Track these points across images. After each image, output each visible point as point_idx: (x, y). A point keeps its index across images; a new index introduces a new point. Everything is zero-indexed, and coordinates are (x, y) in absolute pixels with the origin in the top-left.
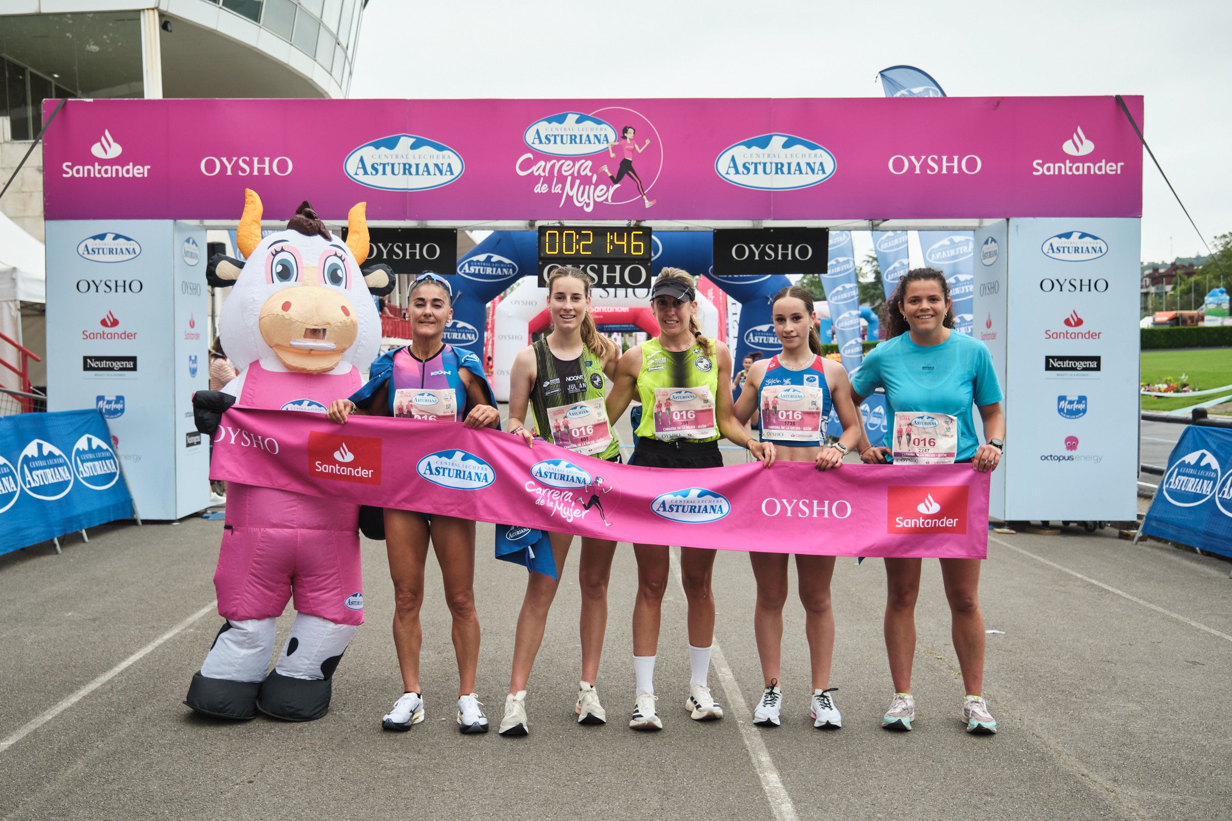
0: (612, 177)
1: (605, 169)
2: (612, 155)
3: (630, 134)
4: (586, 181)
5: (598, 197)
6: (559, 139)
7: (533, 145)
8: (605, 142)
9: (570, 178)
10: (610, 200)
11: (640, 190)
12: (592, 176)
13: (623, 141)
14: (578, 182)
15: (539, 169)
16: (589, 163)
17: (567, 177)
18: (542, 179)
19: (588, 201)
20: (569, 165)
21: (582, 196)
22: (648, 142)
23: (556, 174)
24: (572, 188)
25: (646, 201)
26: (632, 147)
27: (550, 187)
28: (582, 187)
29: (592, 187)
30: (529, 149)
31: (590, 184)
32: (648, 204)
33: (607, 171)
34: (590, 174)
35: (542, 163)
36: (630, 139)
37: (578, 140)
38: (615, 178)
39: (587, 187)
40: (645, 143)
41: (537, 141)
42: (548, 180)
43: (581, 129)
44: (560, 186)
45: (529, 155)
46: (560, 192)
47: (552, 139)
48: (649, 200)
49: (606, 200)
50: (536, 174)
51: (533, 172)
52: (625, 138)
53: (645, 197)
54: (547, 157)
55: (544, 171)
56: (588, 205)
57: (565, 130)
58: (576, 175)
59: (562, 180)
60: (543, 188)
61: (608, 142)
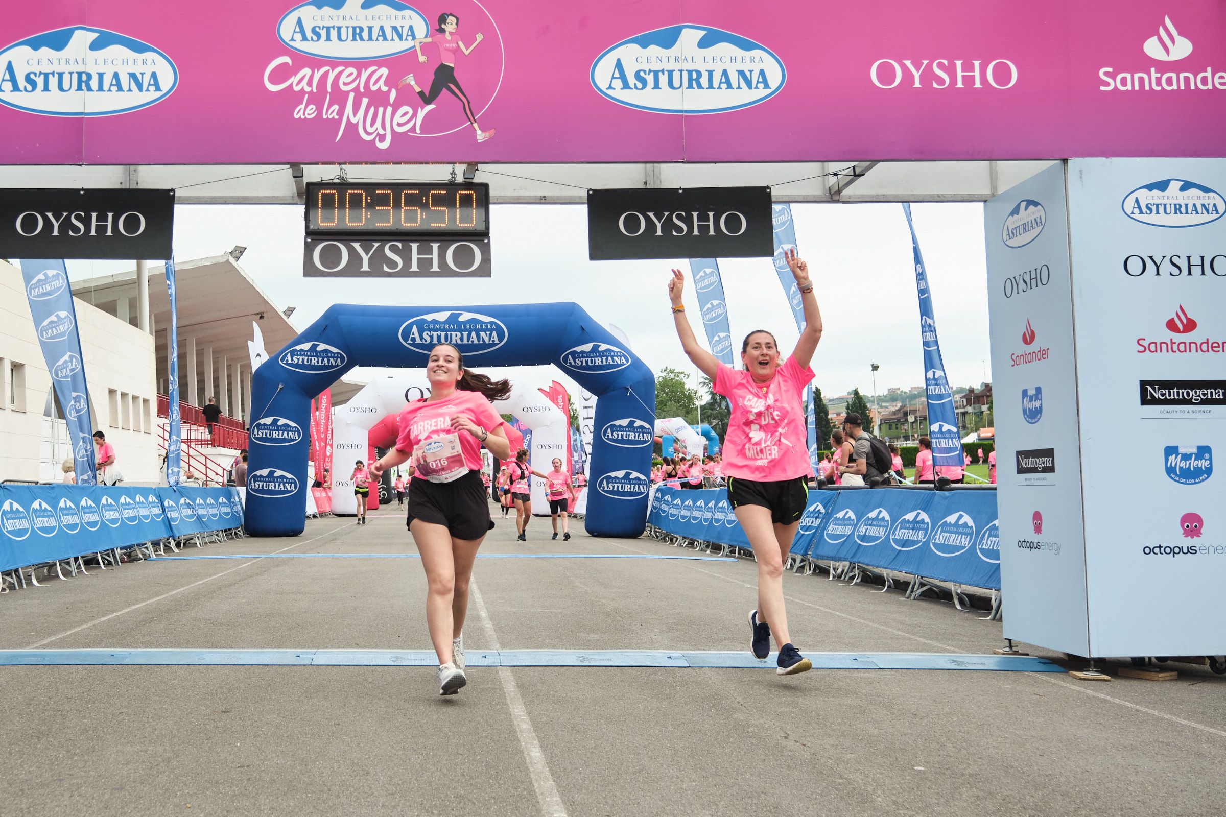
0: (421, 94)
1: (411, 80)
2: (422, 59)
3: (450, 26)
4: (378, 100)
5: (399, 125)
6: (334, 34)
7: (292, 43)
8: (410, 38)
9: (352, 95)
10: (418, 131)
11: (469, 113)
12: (389, 92)
13: (440, 36)
14: (365, 101)
15: (301, 81)
16: (384, 71)
17: (348, 93)
18: (306, 96)
19: (382, 132)
20: (351, 74)
21: (373, 123)
22: (479, 37)
23: (329, 90)
24: (355, 111)
25: (479, 132)
26: (454, 45)
27: (319, 110)
28: (372, 110)
29: (389, 109)
30: (284, 49)
31: (386, 103)
32: (481, 136)
33: (413, 83)
34: (384, 89)
35: (307, 71)
36: (451, 33)
37: (365, 35)
38: (427, 93)
39: (381, 110)
40: (476, 40)
41: (298, 37)
42: (317, 99)
43: (370, 18)
44: (336, 107)
45: (286, 59)
46: (336, 117)
47: (323, 33)
48: (483, 130)
49: (413, 129)
50: (297, 89)
51: (291, 85)
52: (442, 31)
53: (475, 125)
54: (315, 62)
55: (310, 84)
56: (382, 138)
57: (344, 18)
58: (362, 90)
59: (339, 98)
60: (308, 111)
61: (414, 38)
